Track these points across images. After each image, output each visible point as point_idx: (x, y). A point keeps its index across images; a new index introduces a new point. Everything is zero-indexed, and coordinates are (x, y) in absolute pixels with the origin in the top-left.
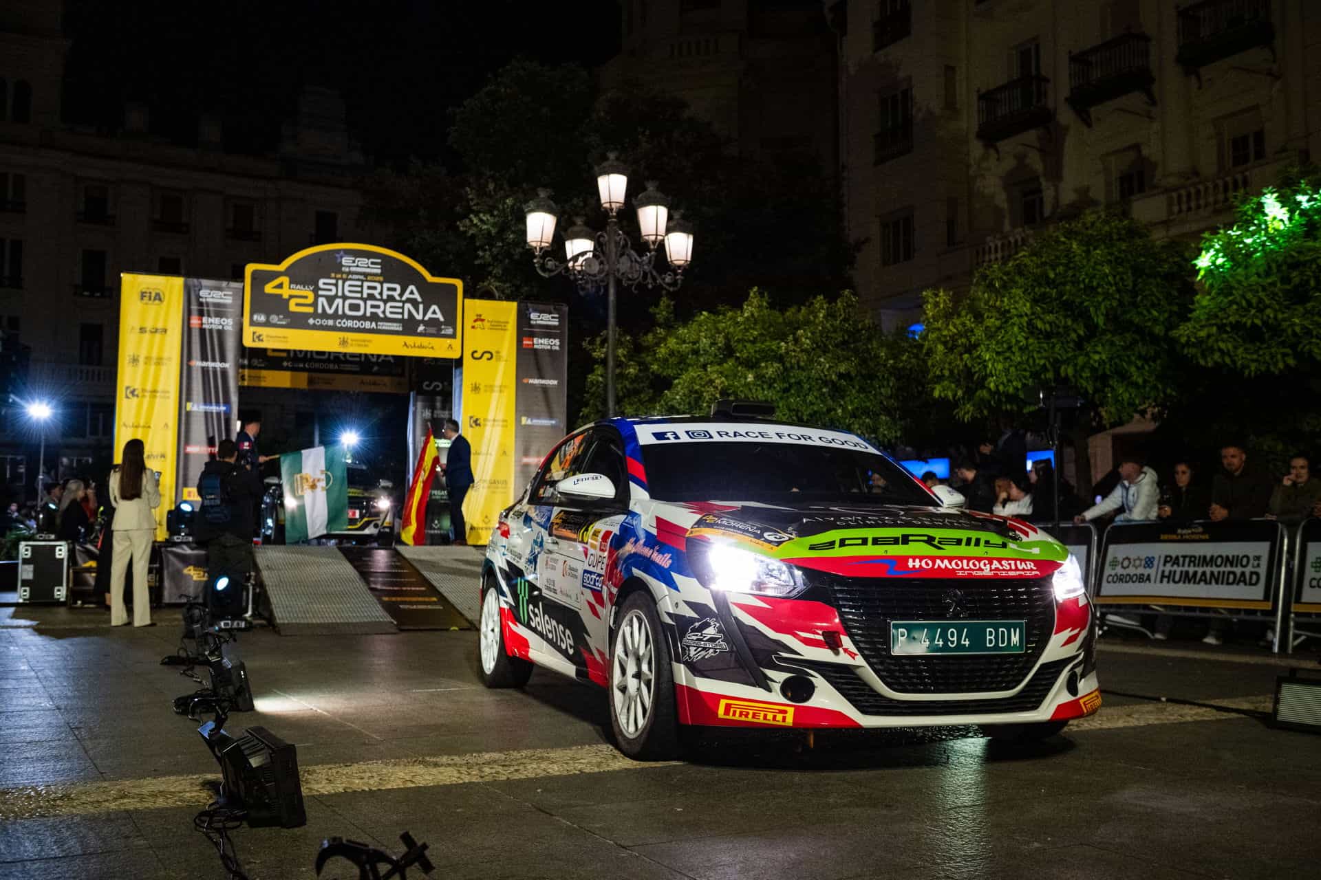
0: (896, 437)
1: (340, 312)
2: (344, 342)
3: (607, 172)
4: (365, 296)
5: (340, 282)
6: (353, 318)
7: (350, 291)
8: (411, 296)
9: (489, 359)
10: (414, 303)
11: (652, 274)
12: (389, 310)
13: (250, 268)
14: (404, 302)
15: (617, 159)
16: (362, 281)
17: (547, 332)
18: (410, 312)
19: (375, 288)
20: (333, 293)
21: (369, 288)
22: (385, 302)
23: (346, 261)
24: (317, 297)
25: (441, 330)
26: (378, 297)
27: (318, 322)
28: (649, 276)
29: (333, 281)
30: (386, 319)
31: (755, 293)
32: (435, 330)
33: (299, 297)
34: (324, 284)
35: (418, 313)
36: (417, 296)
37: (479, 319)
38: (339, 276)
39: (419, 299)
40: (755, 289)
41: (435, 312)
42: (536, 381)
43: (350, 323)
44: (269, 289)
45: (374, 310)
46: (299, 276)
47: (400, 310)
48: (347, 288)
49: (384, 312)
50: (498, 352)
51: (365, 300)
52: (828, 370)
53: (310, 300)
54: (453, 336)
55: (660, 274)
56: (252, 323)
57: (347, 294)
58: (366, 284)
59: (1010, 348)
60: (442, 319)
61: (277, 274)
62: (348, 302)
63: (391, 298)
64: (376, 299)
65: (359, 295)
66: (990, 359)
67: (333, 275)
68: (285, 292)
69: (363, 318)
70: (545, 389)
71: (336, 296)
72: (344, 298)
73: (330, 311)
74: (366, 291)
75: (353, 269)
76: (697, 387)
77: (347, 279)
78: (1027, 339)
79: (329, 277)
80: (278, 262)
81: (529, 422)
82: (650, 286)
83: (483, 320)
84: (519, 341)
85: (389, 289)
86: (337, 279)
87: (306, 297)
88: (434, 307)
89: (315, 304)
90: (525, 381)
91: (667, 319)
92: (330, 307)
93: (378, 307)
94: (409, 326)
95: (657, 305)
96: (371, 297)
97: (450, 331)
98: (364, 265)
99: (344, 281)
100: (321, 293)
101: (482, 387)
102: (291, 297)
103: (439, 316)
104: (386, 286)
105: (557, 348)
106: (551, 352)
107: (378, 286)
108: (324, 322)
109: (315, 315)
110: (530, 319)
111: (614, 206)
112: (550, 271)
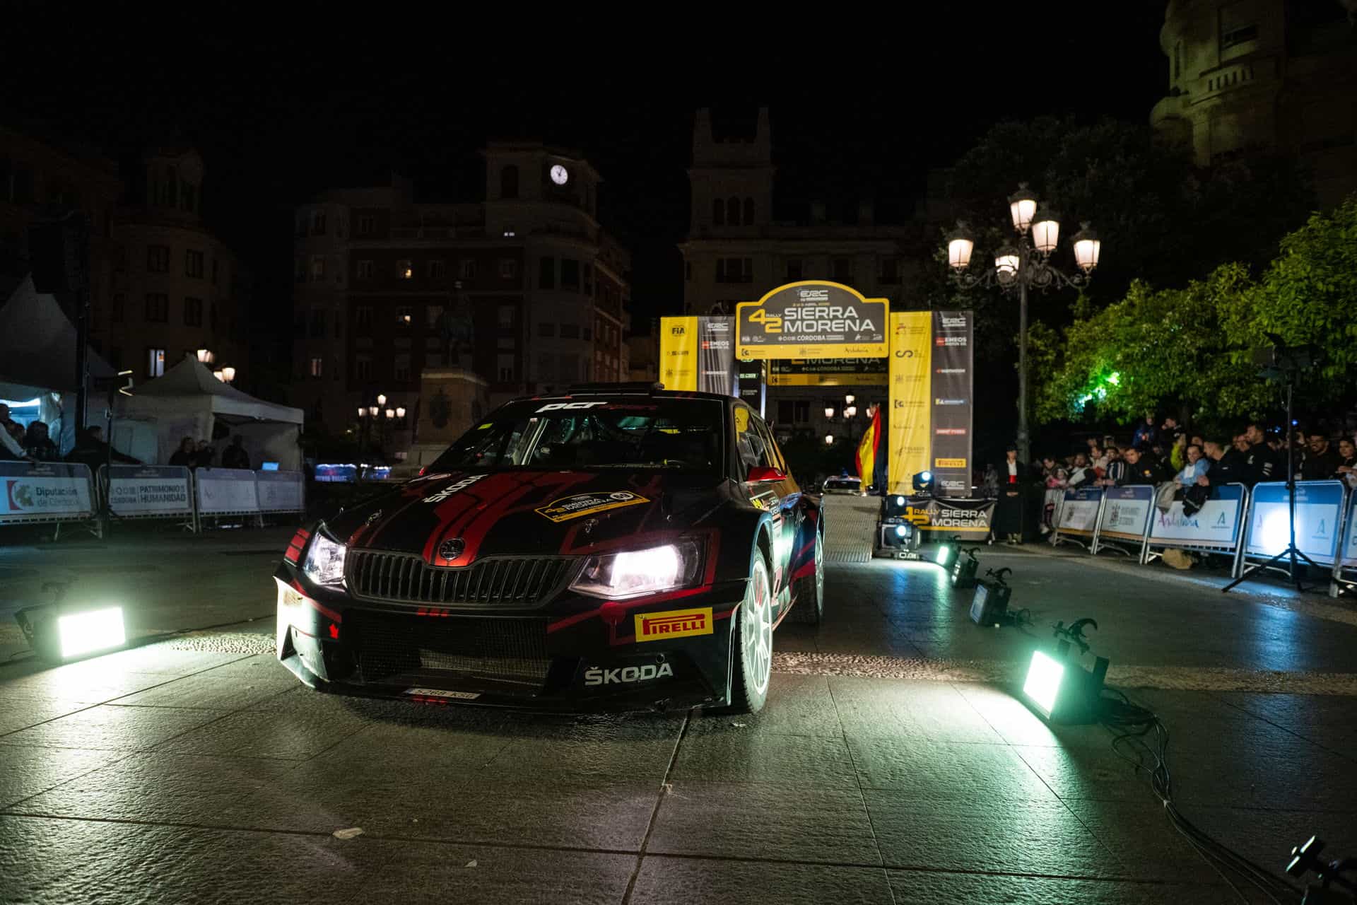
0: (1268, 402)
1: (800, 331)
2: (803, 352)
3: (1017, 200)
4: (817, 317)
5: (800, 309)
6: (809, 334)
7: (807, 315)
8: (851, 314)
9: (909, 356)
10: (852, 319)
11: (1060, 277)
12: (834, 326)
13: (740, 306)
14: (845, 319)
15: (1027, 188)
16: (815, 307)
17: (956, 332)
18: (849, 325)
19: (824, 311)
20: (795, 317)
21: (820, 311)
22: (831, 320)
23: (803, 294)
24: (784, 321)
25: (873, 337)
26: (826, 317)
27: (785, 338)
28: (1058, 279)
29: (795, 309)
30: (833, 333)
31: (1136, 284)
32: (868, 337)
33: (770, 323)
34: (789, 312)
35: (855, 325)
36: (854, 314)
37: (901, 326)
38: (798, 305)
39: (856, 316)
40: (1137, 280)
41: (868, 324)
42: (947, 371)
43: (807, 338)
44: (752, 319)
45: (824, 327)
46: (771, 308)
47: (842, 326)
48: (804, 313)
49: (831, 328)
50: (916, 351)
51: (817, 320)
52: (1189, 345)
53: (779, 324)
54: (882, 341)
55: (1069, 277)
56: (742, 343)
57: (805, 317)
58: (817, 309)
59: (1289, 312)
60: (873, 329)
61: (757, 308)
62: (805, 323)
63: (836, 317)
64: (825, 319)
65: (812, 317)
66: (1268, 325)
67: (794, 305)
68: (762, 320)
69: (816, 333)
70: (954, 376)
71: (797, 319)
72: (803, 320)
73: (793, 330)
74: (818, 314)
75: (808, 299)
76: (1084, 368)
77: (804, 307)
78: (1305, 302)
79: (791, 307)
80: (757, 300)
81: (942, 402)
82: (1059, 287)
83: (904, 327)
84: (934, 342)
85: (834, 311)
86: (797, 307)
87: (776, 322)
88: (868, 321)
89: (782, 327)
90: (938, 371)
91: (1084, 313)
92: (793, 326)
93: (826, 324)
94: (849, 337)
95: (1075, 303)
96: (821, 318)
97: (880, 337)
98: (816, 295)
99: (802, 308)
100: (786, 318)
101: (904, 378)
102: (767, 323)
103: (872, 327)
104: (831, 309)
105: (965, 344)
106: (959, 348)
107: (826, 309)
108: (789, 338)
109: (783, 334)
110: (941, 324)
111: (1023, 226)
112: (969, 284)
